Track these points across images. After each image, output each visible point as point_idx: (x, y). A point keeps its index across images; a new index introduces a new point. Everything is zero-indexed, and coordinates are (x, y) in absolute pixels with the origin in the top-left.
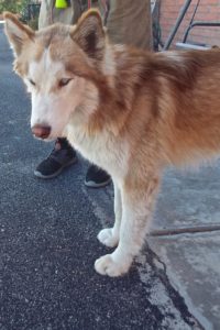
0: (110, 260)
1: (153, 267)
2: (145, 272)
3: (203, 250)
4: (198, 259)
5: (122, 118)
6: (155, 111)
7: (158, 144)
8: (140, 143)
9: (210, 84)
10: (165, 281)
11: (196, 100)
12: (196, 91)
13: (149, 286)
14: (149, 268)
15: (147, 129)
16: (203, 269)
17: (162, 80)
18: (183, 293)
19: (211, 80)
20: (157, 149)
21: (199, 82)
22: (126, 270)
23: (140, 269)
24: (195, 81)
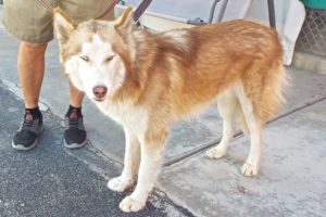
0: (132, 200)
1: (158, 196)
2: (155, 201)
3: (181, 175)
4: (182, 182)
5: (137, 94)
6: (167, 84)
7: (169, 107)
8: (155, 108)
9: (208, 58)
10: (171, 202)
11: (198, 72)
12: (198, 65)
13: (163, 209)
14: (156, 198)
15: (161, 98)
16: (187, 188)
17: (172, 60)
18: (185, 206)
19: (209, 55)
20: (168, 112)
21: (200, 58)
22: (144, 204)
23: (151, 201)
24: (197, 57)
